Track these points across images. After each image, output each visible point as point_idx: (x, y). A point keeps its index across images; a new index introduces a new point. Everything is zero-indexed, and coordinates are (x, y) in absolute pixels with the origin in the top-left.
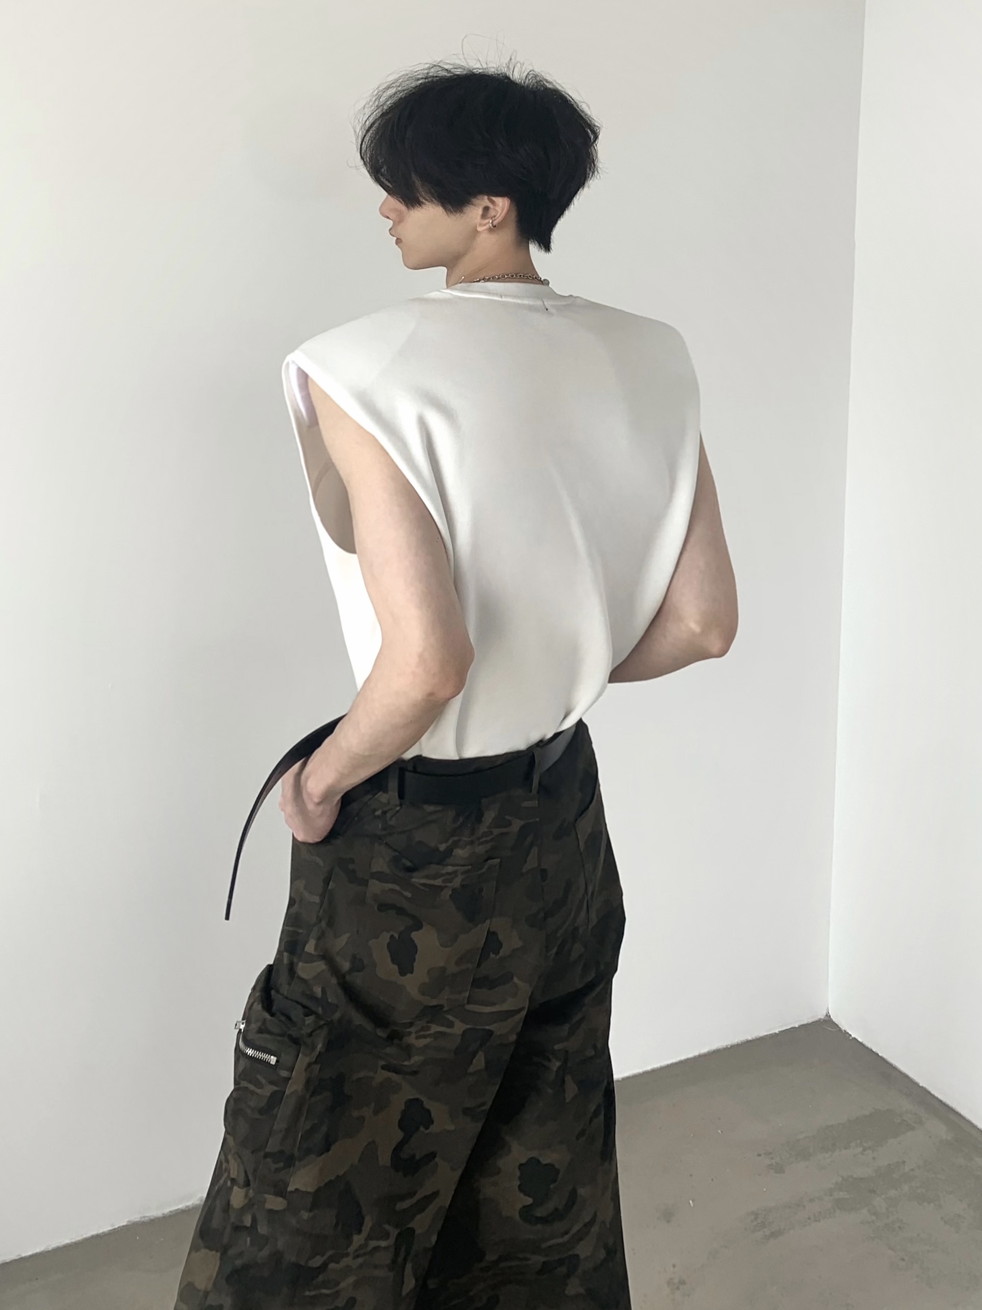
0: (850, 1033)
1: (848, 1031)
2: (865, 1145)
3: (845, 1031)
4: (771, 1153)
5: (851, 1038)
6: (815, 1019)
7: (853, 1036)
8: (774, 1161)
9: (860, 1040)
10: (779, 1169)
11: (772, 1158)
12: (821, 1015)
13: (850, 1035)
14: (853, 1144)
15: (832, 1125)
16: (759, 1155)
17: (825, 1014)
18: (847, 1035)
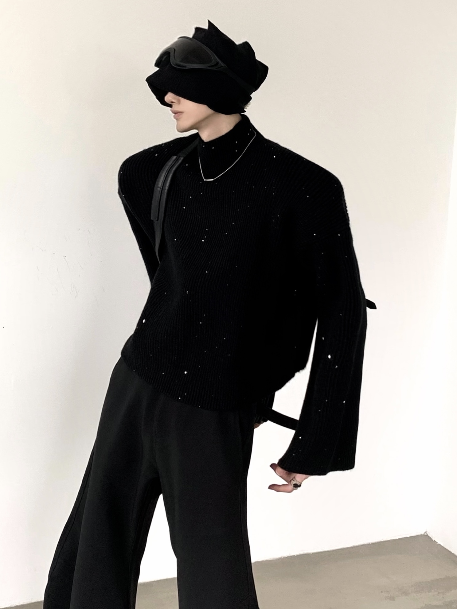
0: (437, 541)
1: (436, 540)
2: (439, 591)
3: (434, 540)
4: (387, 592)
5: (437, 544)
6: (419, 534)
7: (439, 542)
8: (389, 595)
9: (442, 545)
10: (392, 598)
11: (389, 594)
12: (422, 532)
13: (437, 542)
14: (433, 591)
15: (423, 582)
16: (382, 592)
17: (424, 532)
18: (436, 543)
